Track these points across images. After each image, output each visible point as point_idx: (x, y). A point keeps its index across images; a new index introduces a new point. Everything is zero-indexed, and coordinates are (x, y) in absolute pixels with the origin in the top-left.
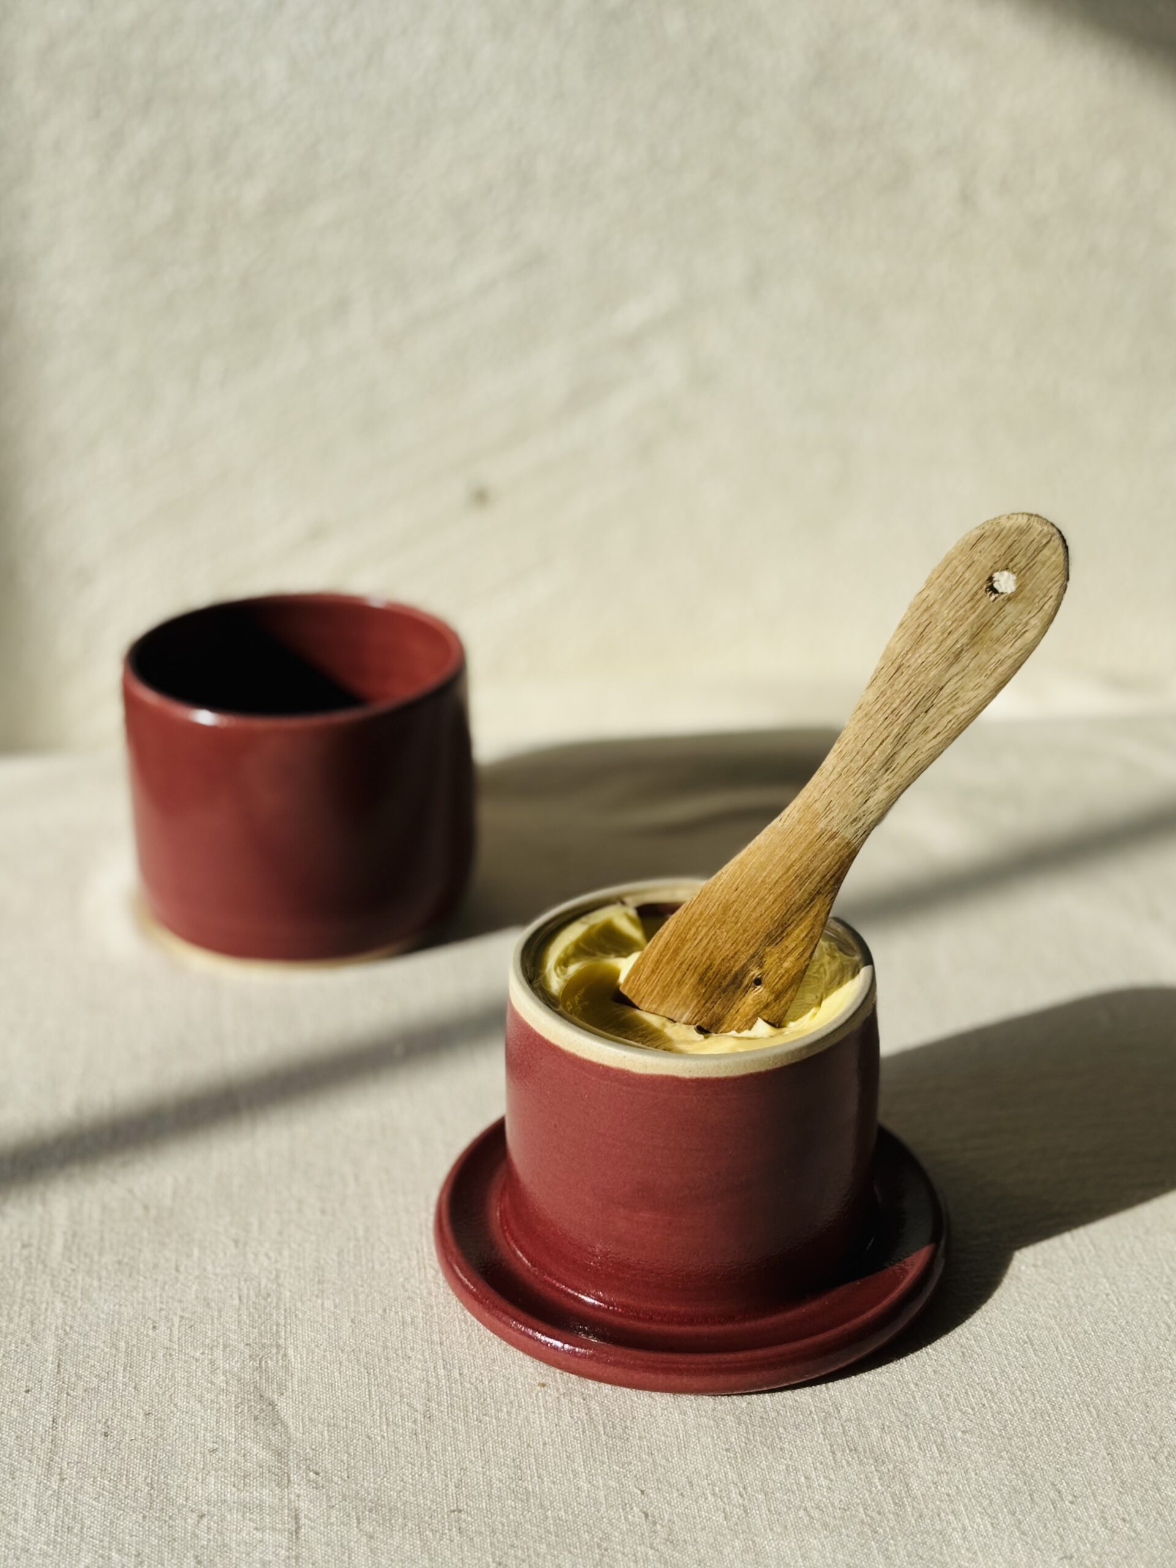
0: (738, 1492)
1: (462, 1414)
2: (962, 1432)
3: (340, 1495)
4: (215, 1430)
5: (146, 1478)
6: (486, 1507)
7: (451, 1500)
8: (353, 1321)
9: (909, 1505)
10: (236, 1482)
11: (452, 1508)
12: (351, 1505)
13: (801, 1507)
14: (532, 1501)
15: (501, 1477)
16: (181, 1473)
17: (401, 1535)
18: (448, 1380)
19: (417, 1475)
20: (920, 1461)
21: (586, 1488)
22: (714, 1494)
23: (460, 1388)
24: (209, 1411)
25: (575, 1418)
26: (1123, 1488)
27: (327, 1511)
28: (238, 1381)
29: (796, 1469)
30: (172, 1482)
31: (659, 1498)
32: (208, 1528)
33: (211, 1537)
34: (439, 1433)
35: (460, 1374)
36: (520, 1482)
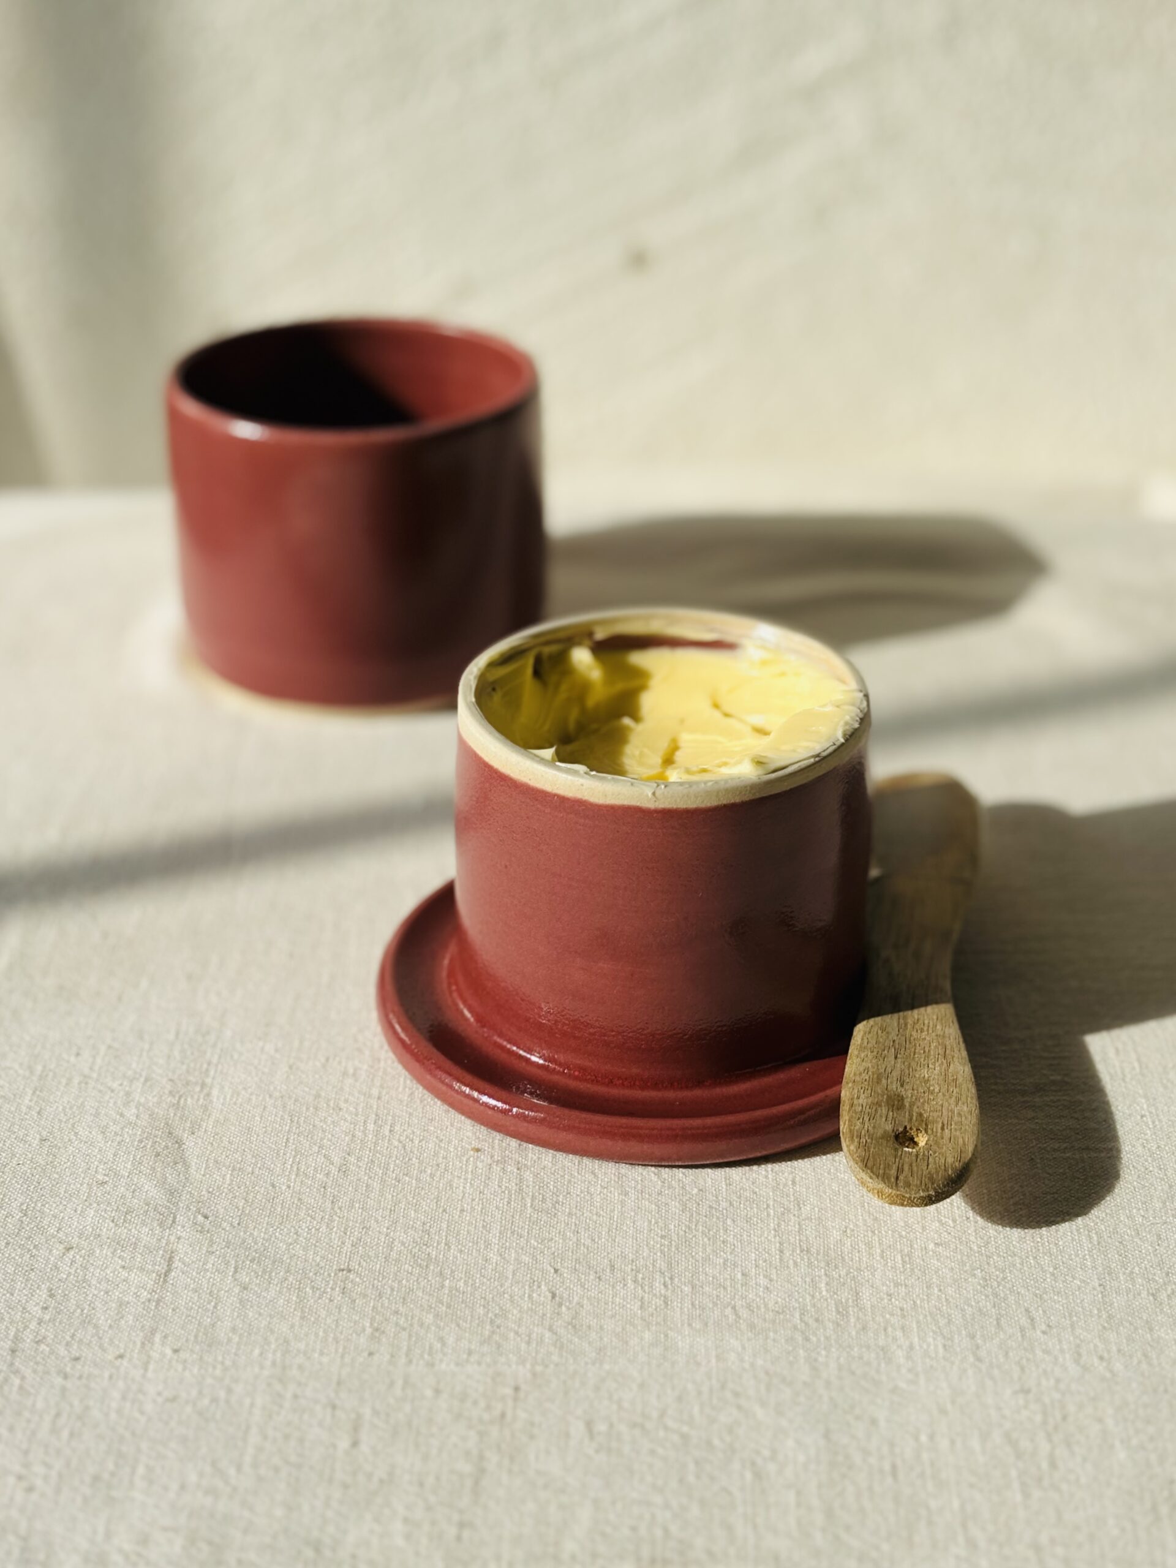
0: (662, 1282)
1: (381, 1172)
2: (936, 1244)
3: (224, 1241)
4: (110, 1163)
5: (22, 1204)
6: (380, 1270)
7: (343, 1259)
8: (291, 1067)
9: (854, 1315)
10: (116, 1217)
11: (342, 1267)
12: (233, 1253)
13: (729, 1304)
14: (432, 1268)
15: (405, 1240)
16: (61, 1203)
17: (278, 1289)
18: (376, 1136)
19: (313, 1230)
20: (879, 1270)
21: (494, 1261)
22: (635, 1281)
23: (386, 1144)
24: (110, 1143)
25: (503, 1187)
26: (1108, 1324)
27: (205, 1256)
28: (150, 1115)
29: (735, 1265)
30: (48, 1211)
31: (573, 1278)
32: (72, 1261)
33: (72, 1271)
34: (350, 1189)
35: (391, 1131)
36: (425, 1247)
